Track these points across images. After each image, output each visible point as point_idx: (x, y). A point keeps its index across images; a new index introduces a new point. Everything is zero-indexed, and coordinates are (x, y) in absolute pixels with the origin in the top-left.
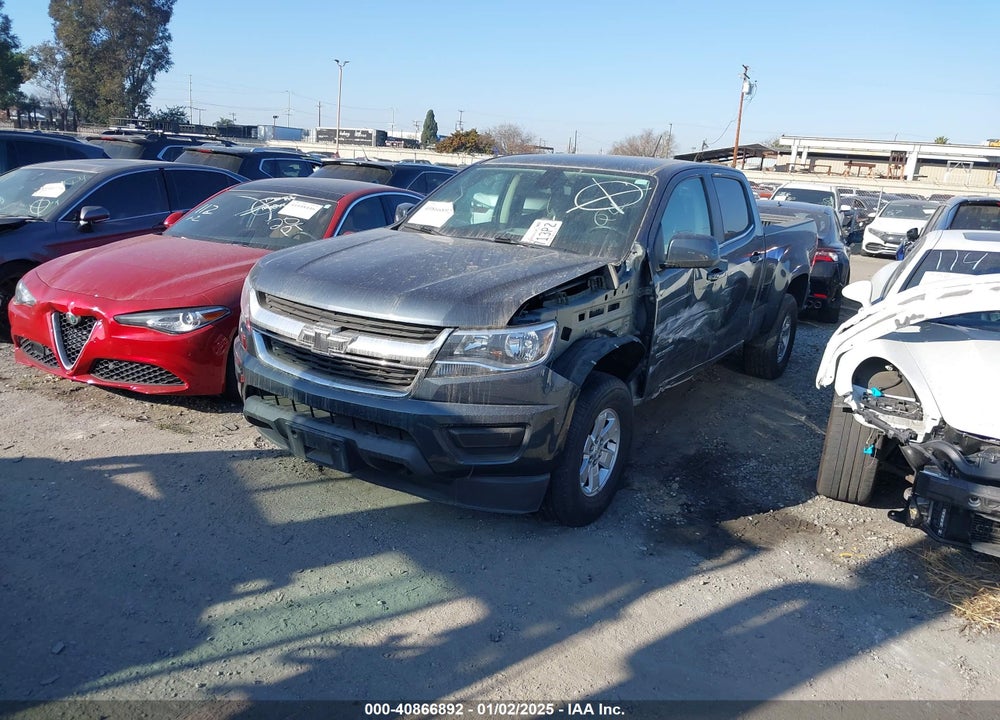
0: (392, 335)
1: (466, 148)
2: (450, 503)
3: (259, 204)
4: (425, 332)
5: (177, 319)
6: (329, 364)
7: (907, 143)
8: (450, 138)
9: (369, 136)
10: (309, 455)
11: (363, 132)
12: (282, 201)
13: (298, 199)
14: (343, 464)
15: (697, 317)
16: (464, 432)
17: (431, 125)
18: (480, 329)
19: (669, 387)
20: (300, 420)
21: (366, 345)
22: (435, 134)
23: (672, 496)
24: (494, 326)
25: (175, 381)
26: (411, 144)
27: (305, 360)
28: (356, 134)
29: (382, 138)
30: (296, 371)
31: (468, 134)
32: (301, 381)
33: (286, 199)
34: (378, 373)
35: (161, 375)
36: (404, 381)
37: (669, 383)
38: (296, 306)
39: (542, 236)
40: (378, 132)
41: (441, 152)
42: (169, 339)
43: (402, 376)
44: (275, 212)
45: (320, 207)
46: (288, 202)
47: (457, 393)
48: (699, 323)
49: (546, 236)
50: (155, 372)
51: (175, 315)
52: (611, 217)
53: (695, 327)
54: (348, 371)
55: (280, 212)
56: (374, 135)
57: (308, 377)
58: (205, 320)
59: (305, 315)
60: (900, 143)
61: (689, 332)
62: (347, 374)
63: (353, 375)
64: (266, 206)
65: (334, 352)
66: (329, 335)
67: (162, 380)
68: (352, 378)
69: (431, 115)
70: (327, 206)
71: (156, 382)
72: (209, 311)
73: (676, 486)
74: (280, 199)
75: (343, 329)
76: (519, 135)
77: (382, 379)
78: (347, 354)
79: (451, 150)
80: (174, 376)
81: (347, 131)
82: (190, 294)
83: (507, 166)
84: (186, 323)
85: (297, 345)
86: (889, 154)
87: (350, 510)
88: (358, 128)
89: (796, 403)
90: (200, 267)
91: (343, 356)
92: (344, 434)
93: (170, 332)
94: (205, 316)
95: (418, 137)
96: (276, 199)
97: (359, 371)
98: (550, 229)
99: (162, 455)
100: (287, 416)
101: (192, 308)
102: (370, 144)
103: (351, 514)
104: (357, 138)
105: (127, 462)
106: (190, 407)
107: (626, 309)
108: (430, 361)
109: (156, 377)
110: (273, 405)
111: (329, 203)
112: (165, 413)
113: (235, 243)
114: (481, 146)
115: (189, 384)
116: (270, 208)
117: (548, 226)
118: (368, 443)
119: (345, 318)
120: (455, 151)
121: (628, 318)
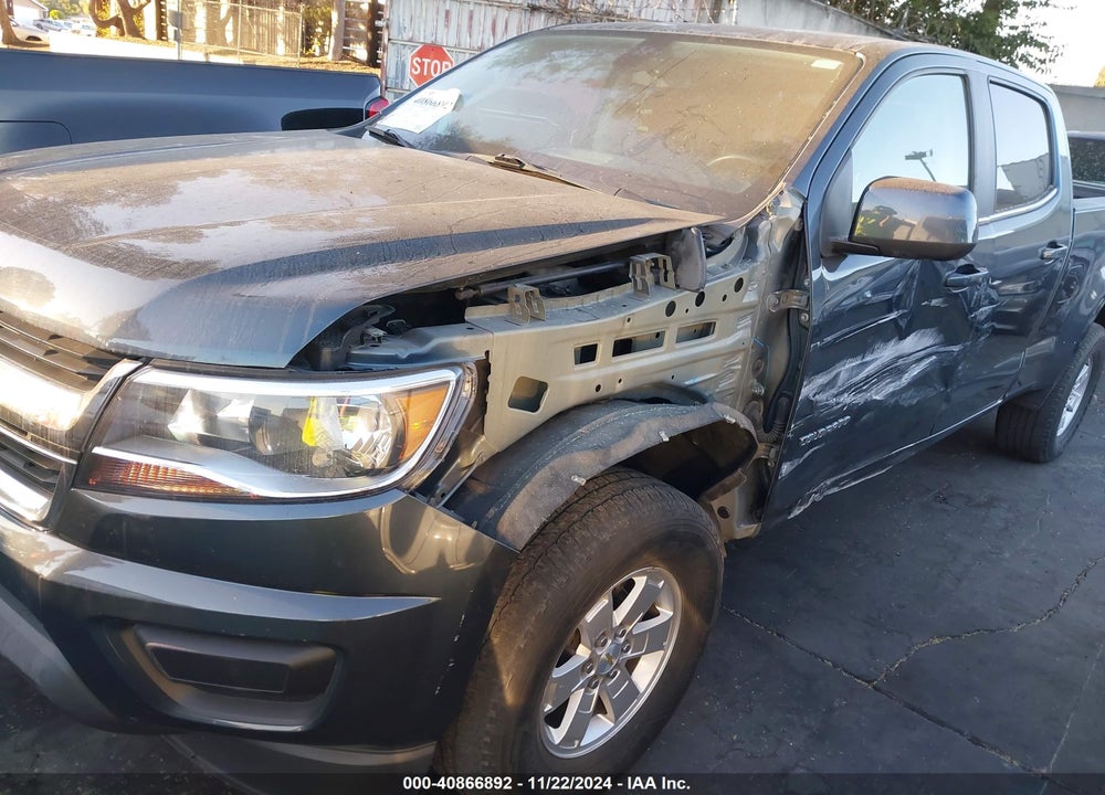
15: (912, 358)
19: (836, 490)
37: (835, 484)
48: (915, 371)
53: (906, 379)
61: (891, 388)
107: (735, 336)
121: (740, 358)
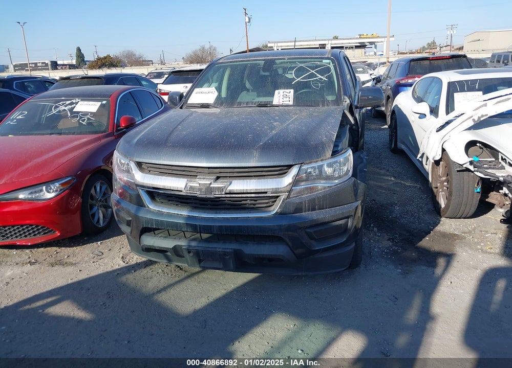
0: (255, 176)
1: (106, 66)
2: (300, 274)
3: (56, 107)
4: (280, 170)
5: (41, 191)
6: (209, 202)
7: (325, 40)
8: (95, 61)
9: (47, 65)
10: (202, 264)
11: (43, 63)
12: (72, 103)
13: (82, 100)
14: (232, 265)
16: (316, 229)
17: (80, 55)
18: (317, 162)
20: (194, 244)
21: (238, 186)
22: (83, 60)
23: (379, 236)
24: (324, 158)
25: (49, 232)
26: (72, 67)
27: (187, 203)
28: (38, 65)
29: (55, 65)
30: (184, 212)
31: (105, 58)
32: (189, 218)
33: (74, 101)
34: (248, 202)
35: (38, 230)
36: (268, 205)
38: (173, 168)
39: (285, 99)
40: (51, 62)
41: (92, 69)
42: (41, 205)
43: (267, 201)
44: (71, 110)
45: (100, 103)
46: (77, 103)
47: (309, 206)
49: (288, 99)
50: (32, 229)
51: (40, 188)
52: (321, 83)
54: (225, 204)
55: (74, 110)
56: (49, 64)
57: (195, 214)
58: (62, 188)
59: (183, 173)
60: (322, 40)
62: (223, 207)
63: (229, 207)
64: (62, 108)
65: (217, 194)
66: (211, 184)
67: (39, 233)
68: (227, 209)
69: (79, 50)
70: (104, 102)
71: (35, 235)
72: (63, 181)
73: (375, 229)
74: (70, 102)
75: (218, 178)
76: (134, 55)
77: (252, 206)
78: (226, 194)
79: (97, 67)
80: (47, 228)
81: (32, 64)
82: (46, 173)
83: (236, 62)
84: (48, 192)
85: (184, 194)
86: (318, 46)
87: (224, 292)
88: (39, 61)
89: (383, 172)
90: (41, 154)
91: (224, 196)
92: (231, 246)
93: (40, 200)
94: (62, 184)
95: (74, 62)
96: (68, 102)
97: (235, 203)
98: (288, 94)
99: (68, 286)
100: (183, 243)
101: (52, 181)
102: (48, 69)
103: (227, 294)
104: (39, 67)
105: (48, 297)
106: (60, 246)
108: (289, 189)
109: (34, 232)
110: (165, 237)
111: (105, 100)
112: (44, 254)
113: (51, 134)
114: (114, 64)
115: (60, 232)
116: (66, 108)
117: (285, 93)
118: (251, 249)
119: (218, 170)
120: (100, 68)
